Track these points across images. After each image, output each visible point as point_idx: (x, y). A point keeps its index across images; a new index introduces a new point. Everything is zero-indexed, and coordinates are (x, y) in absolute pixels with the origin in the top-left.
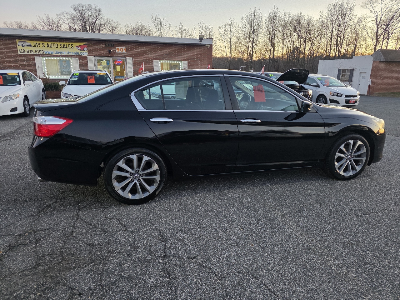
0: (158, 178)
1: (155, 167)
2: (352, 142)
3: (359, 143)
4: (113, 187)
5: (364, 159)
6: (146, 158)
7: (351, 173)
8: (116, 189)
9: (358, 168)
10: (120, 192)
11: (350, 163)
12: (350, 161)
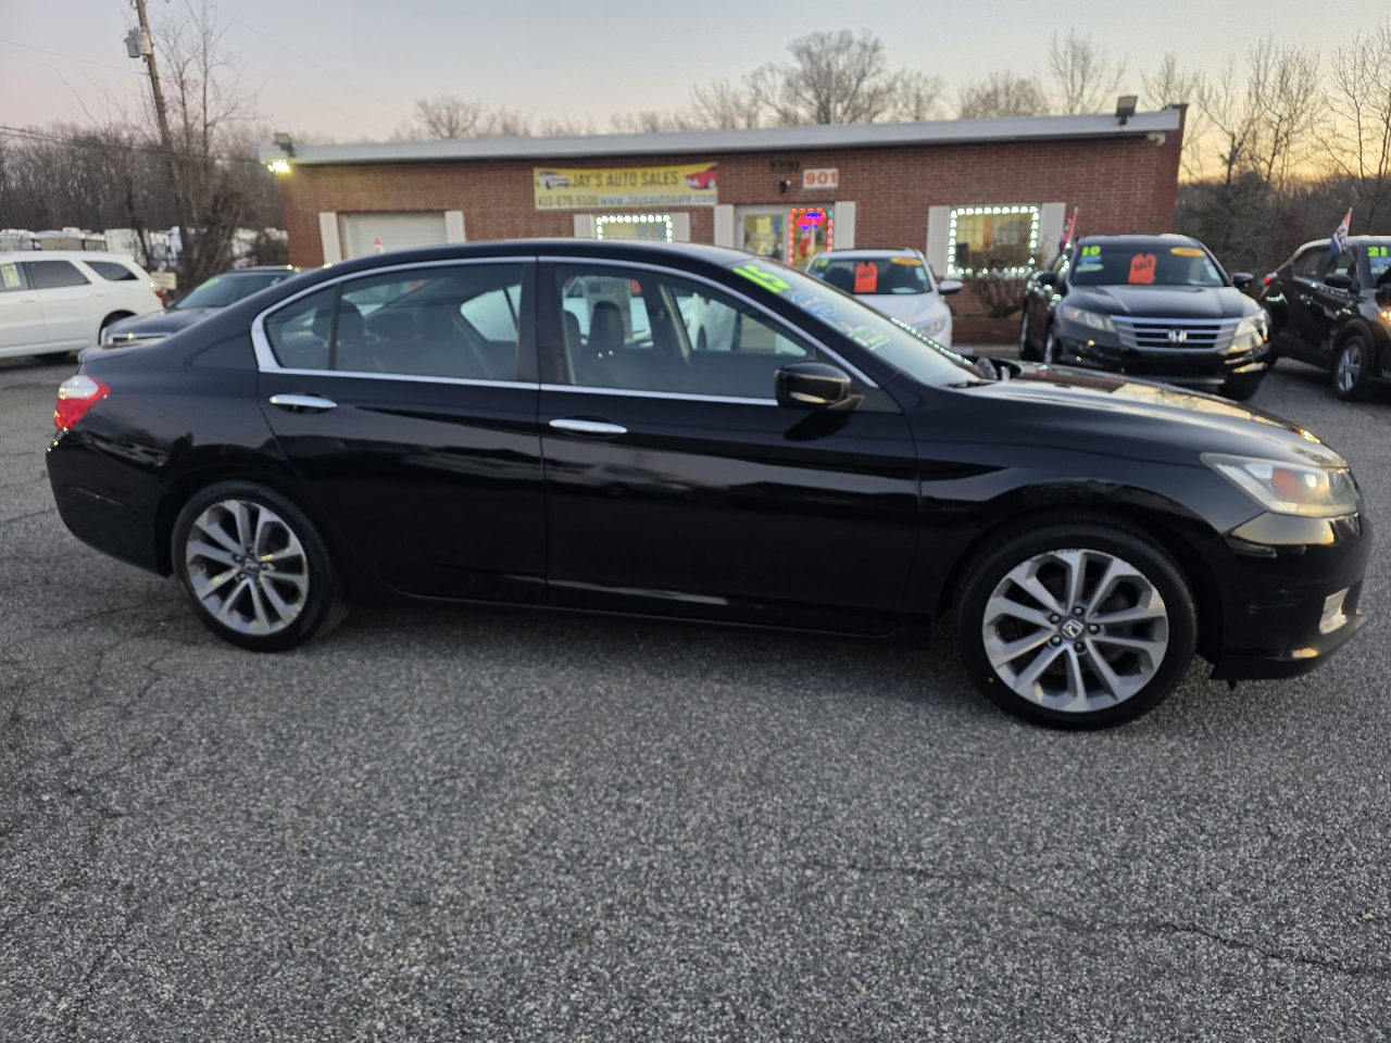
0: (302, 581)
1: (295, 547)
2: (1074, 559)
3: (1119, 568)
4: (191, 590)
5: (1156, 651)
6: (266, 516)
7: (1077, 702)
8: (201, 593)
9: (1124, 688)
10: (212, 605)
11: (1073, 656)
12: (1080, 647)
